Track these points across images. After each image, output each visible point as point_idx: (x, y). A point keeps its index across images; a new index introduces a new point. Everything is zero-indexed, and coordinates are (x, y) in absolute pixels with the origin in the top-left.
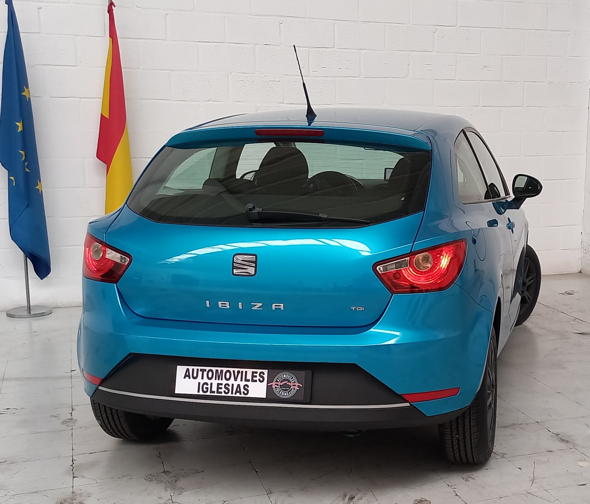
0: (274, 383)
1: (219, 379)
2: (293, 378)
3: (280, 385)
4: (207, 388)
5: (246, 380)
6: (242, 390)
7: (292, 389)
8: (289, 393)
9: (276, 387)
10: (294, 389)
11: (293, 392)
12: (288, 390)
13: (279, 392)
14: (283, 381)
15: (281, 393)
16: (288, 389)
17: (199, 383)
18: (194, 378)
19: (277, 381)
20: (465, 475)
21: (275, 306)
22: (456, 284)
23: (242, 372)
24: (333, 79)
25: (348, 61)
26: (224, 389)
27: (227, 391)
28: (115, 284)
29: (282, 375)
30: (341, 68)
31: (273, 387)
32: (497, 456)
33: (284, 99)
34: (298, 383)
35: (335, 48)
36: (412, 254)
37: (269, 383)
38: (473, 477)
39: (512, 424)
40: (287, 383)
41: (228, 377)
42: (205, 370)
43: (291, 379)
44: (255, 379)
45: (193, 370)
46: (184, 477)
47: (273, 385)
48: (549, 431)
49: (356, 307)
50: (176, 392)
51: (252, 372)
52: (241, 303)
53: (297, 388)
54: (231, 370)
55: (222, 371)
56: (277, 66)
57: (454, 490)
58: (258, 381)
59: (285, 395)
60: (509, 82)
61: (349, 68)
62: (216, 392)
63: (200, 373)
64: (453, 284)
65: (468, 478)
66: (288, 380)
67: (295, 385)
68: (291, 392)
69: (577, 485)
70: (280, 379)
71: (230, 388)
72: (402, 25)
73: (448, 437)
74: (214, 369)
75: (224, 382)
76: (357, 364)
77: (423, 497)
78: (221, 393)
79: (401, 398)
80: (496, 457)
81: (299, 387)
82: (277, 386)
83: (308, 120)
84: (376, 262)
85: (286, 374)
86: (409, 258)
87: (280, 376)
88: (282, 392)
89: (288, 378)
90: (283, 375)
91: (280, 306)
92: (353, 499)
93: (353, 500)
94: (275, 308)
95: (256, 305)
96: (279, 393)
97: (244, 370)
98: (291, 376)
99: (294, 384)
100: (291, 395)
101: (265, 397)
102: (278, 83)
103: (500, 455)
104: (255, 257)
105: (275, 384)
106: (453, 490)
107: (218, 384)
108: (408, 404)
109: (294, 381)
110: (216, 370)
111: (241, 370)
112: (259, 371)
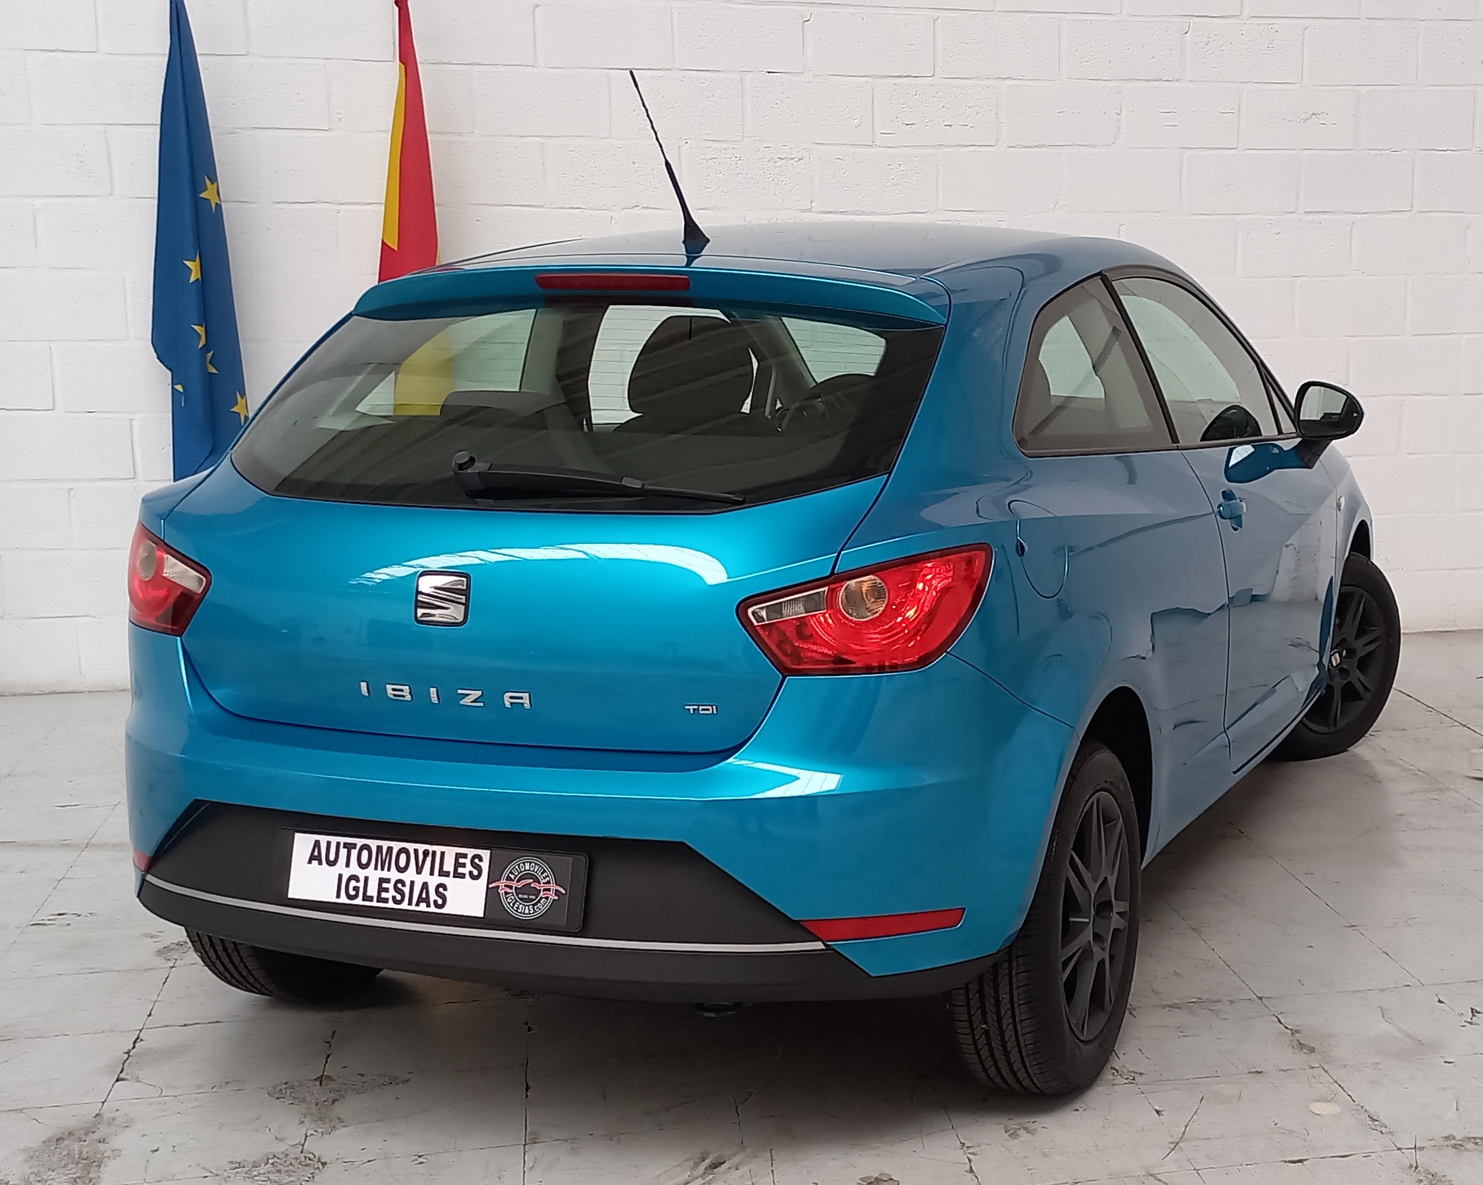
0: (502, 883)
1: (382, 869)
2: (544, 871)
3: (516, 888)
4: (356, 889)
5: (443, 873)
6: (433, 896)
7: (541, 898)
8: (536, 907)
9: (506, 893)
10: (547, 898)
11: (543, 907)
12: (534, 900)
13: (514, 904)
14: (523, 877)
15: (518, 908)
16: (533, 897)
17: (340, 876)
18: (332, 863)
19: (509, 879)
20: (1013, 1123)
21: (511, 698)
22: (952, 655)
23: (434, 853)
24: (933, 151)
25: (970, 107)
26: (392, 892)
27: (399, 897)
28: (179, 638)
29: (521, 865)
30: (951, 126)
31: (501, 892)
32: (1119, 1077)
33: (811, 202)
34: (556, 884)
35: (936, 76)
36: (835, 579)
37: (491, 883)
38: (1032, 1127)
39: (1195, 1000)
40: (531, 883)
41: (402, 864)
42: (354, 846)
43: (542, 874)
44: (461, 870)
45: (329, 843)
46: (357, 1093)
47: (501, 888)
48: (1280, 1022)
49: (698, 706)
50: (290, 895)
51: (457, 854)
52: (435, 689)
53: (553, 897)
54: (411, 847)
55: (390, 849)
56: (796, 122)
57: (970, 1156)
58: (467, 876)
59: (525, 911)
60: (1376, 152)
61: (970, 126)
62: (375, 899)
63: (343, 852)
64: (945, 654)
65: (1019, 1129)
66: (532, 876)
67: (550, 889)
68: (539, 904)
69: (1282, 1161)
70: (517, 874)
71: (406, 890)
72: (1104, 18)
73: (963, 1028)
74: (374, 844)
75: (394, 875)
76: (687, 843)
77: (887, 1172)
78: (386, 901)
79: (801, 930)
80: (1113, 1080)
81: (558, 893)
82: (509, 890)
83: (687, 251)
84: (743, 598)
85: (531, 863)
86: (826, 589)
87: (517, 867)
88: (521, 904)
89: (533, 871)
90: (524, 863)
91: (521, 698)
92: (716, 1167)
93: (715, 1170)
94: (511, 703)
95: (468, 695)
96: (512, 908)
97: (438, 849)
98: (540, 866)
99: (547, 886)
100: (539, 913)
101: (482, 915)
102: (798, 163)
103: (1126, 1077)
104: (465, 579)
105: (505, 886)
106: (968, 1158)
107: (380, 879)
108: (819, 945)
109: (548, 879)
110: (378, 847)
111: (431, 848)
112: (471, 852)
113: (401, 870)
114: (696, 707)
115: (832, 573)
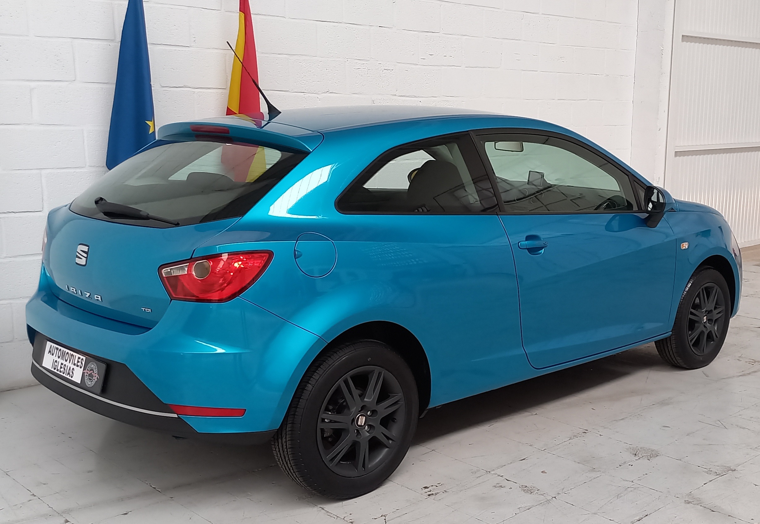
1: (62, 360)
4: (56, 366)
5: (74, 364)
6: (71, 373)
9: (86, 375)
11: (93, 383)
12: (92, 379)
16: (92, 378)
17: (54, 360)
18: (53, 355)
75: (64, 362)
113: (66, 361)
114: (145, 309)
115: (191, 258)
